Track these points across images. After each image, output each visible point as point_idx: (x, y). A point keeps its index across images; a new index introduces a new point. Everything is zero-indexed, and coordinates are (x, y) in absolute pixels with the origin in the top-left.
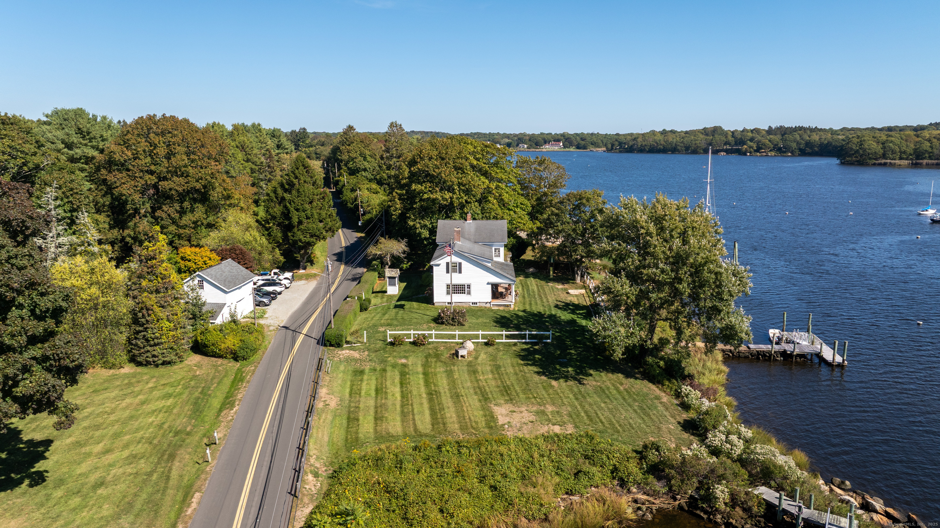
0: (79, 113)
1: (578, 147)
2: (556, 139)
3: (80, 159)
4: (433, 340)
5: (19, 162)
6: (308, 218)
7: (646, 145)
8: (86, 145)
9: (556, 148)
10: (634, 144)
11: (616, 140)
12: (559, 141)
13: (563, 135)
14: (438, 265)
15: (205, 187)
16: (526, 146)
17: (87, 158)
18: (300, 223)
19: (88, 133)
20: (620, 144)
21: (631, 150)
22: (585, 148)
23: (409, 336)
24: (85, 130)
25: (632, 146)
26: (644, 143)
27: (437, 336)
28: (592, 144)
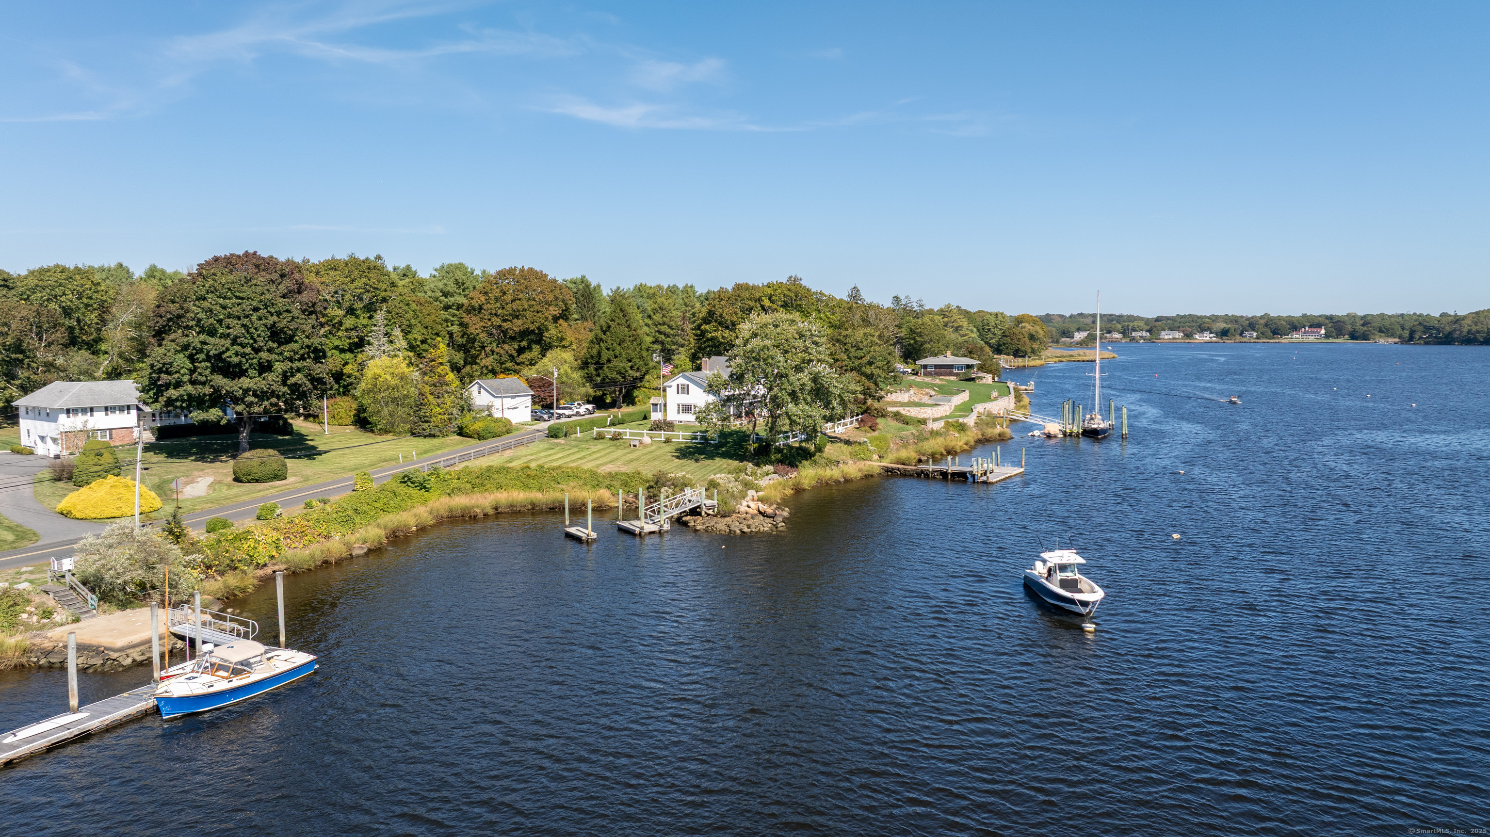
0: (460, 267)
1: (1353, 336)
2: (1315, 323)
3: (453, 305)
4: (628, 437)
5: (370, 295)
6: (616, 357)
7: (1478, 332)
8: (460, 294)
9: (1311, 338)
10: (1455, 330)
11: (1420, 324)
12: (1319, 326)
13: (1330, 318)
14: (670, 387)
15: (539, 328)
16: (1255, 334)
17: (458, 305)
18: (609, 361)
19: (463, 284)
20: (1427, 329)
21: (1447, 340)
22: (1365, 337)
23: (609, 432)
24: (460, 281)
25: (1450, 333)
26: (1474, 328)
27: (631, 434)
28: (1381, 331)
